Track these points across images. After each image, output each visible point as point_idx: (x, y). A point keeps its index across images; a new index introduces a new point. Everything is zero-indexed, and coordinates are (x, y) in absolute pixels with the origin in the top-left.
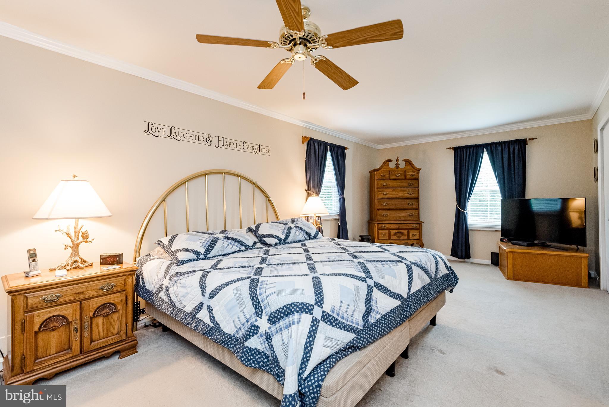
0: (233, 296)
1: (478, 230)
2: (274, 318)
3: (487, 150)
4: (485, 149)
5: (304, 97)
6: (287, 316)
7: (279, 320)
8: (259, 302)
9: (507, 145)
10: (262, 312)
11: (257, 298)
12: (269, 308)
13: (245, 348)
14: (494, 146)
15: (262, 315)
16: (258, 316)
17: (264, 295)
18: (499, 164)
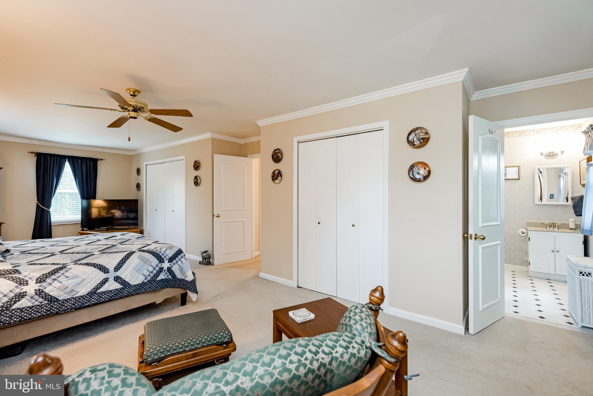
0: (140, 261)
1: (59, 225)
2: (171, 260)
3: (69, 161)
4: (67, 160)
5: (129, 140)
6: (178, 255)
7: (176, 258)
8: (161, 256)
9: (85, 160)
10: (164, 260)
11: (159, 255)
12: (167, 256)
13: (157, 281)
14: (75, 159)
15: (164, 261)
16: (163, 263)
17: (162, 252)
18: (79, 174)
